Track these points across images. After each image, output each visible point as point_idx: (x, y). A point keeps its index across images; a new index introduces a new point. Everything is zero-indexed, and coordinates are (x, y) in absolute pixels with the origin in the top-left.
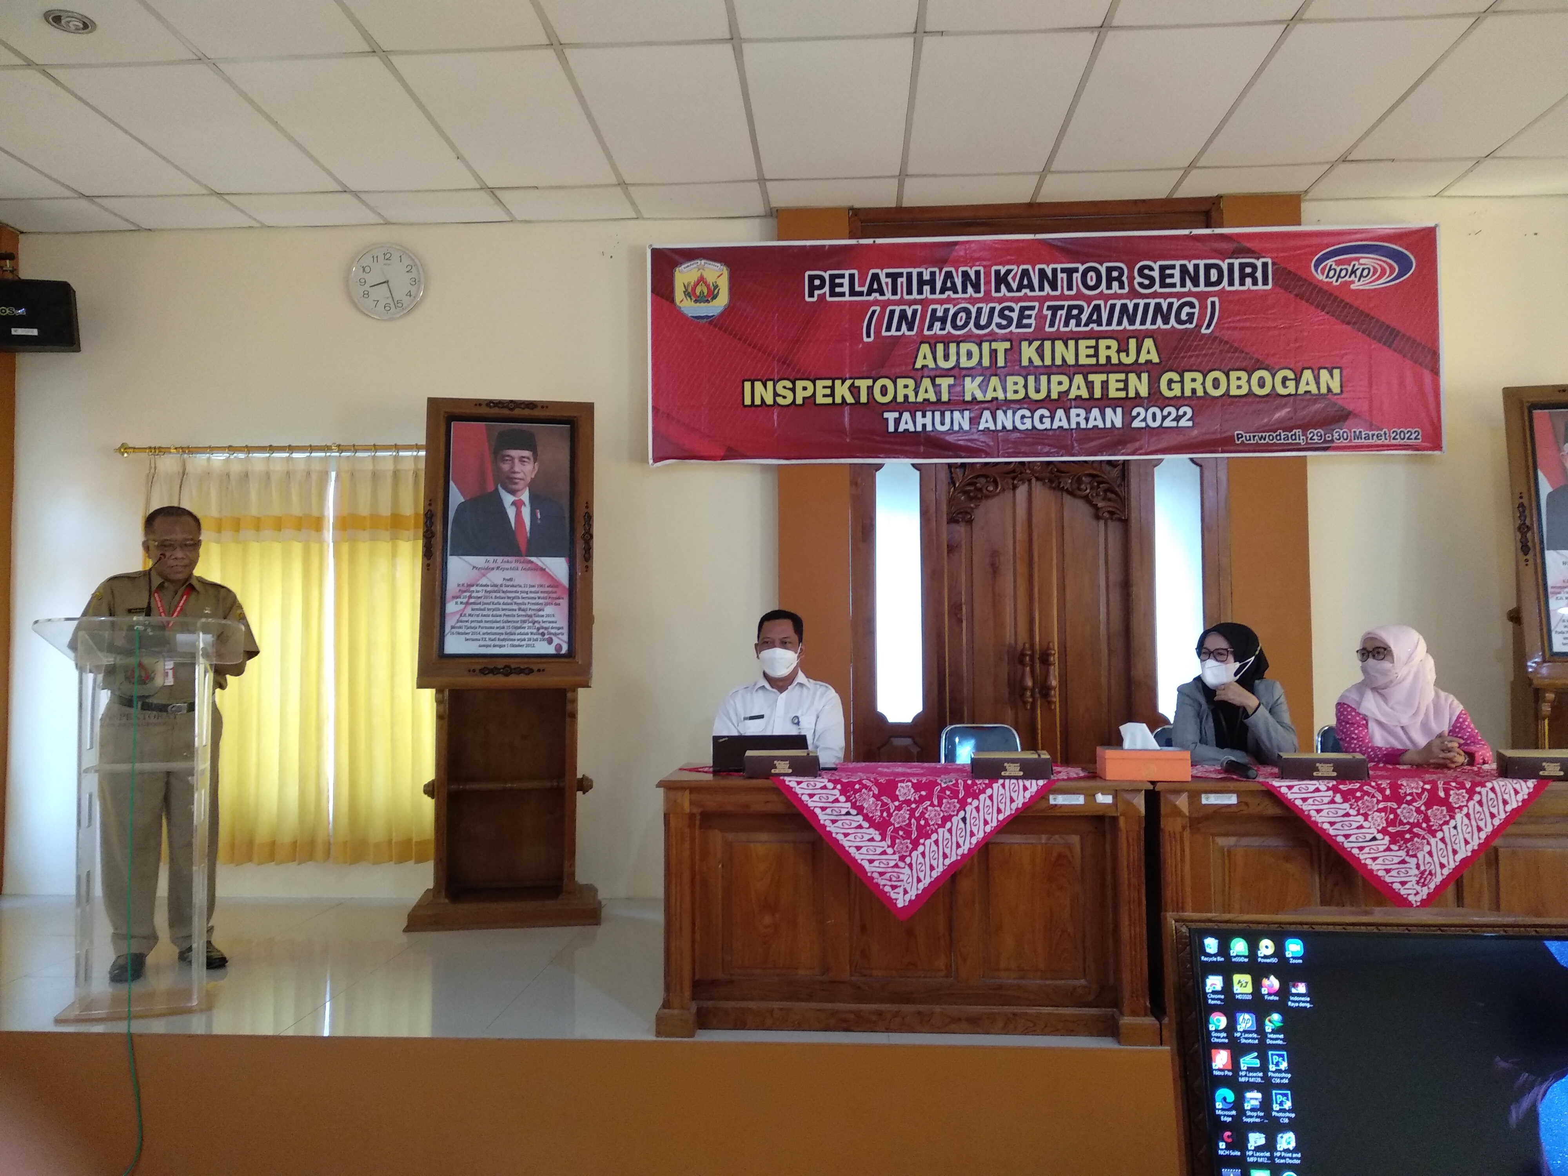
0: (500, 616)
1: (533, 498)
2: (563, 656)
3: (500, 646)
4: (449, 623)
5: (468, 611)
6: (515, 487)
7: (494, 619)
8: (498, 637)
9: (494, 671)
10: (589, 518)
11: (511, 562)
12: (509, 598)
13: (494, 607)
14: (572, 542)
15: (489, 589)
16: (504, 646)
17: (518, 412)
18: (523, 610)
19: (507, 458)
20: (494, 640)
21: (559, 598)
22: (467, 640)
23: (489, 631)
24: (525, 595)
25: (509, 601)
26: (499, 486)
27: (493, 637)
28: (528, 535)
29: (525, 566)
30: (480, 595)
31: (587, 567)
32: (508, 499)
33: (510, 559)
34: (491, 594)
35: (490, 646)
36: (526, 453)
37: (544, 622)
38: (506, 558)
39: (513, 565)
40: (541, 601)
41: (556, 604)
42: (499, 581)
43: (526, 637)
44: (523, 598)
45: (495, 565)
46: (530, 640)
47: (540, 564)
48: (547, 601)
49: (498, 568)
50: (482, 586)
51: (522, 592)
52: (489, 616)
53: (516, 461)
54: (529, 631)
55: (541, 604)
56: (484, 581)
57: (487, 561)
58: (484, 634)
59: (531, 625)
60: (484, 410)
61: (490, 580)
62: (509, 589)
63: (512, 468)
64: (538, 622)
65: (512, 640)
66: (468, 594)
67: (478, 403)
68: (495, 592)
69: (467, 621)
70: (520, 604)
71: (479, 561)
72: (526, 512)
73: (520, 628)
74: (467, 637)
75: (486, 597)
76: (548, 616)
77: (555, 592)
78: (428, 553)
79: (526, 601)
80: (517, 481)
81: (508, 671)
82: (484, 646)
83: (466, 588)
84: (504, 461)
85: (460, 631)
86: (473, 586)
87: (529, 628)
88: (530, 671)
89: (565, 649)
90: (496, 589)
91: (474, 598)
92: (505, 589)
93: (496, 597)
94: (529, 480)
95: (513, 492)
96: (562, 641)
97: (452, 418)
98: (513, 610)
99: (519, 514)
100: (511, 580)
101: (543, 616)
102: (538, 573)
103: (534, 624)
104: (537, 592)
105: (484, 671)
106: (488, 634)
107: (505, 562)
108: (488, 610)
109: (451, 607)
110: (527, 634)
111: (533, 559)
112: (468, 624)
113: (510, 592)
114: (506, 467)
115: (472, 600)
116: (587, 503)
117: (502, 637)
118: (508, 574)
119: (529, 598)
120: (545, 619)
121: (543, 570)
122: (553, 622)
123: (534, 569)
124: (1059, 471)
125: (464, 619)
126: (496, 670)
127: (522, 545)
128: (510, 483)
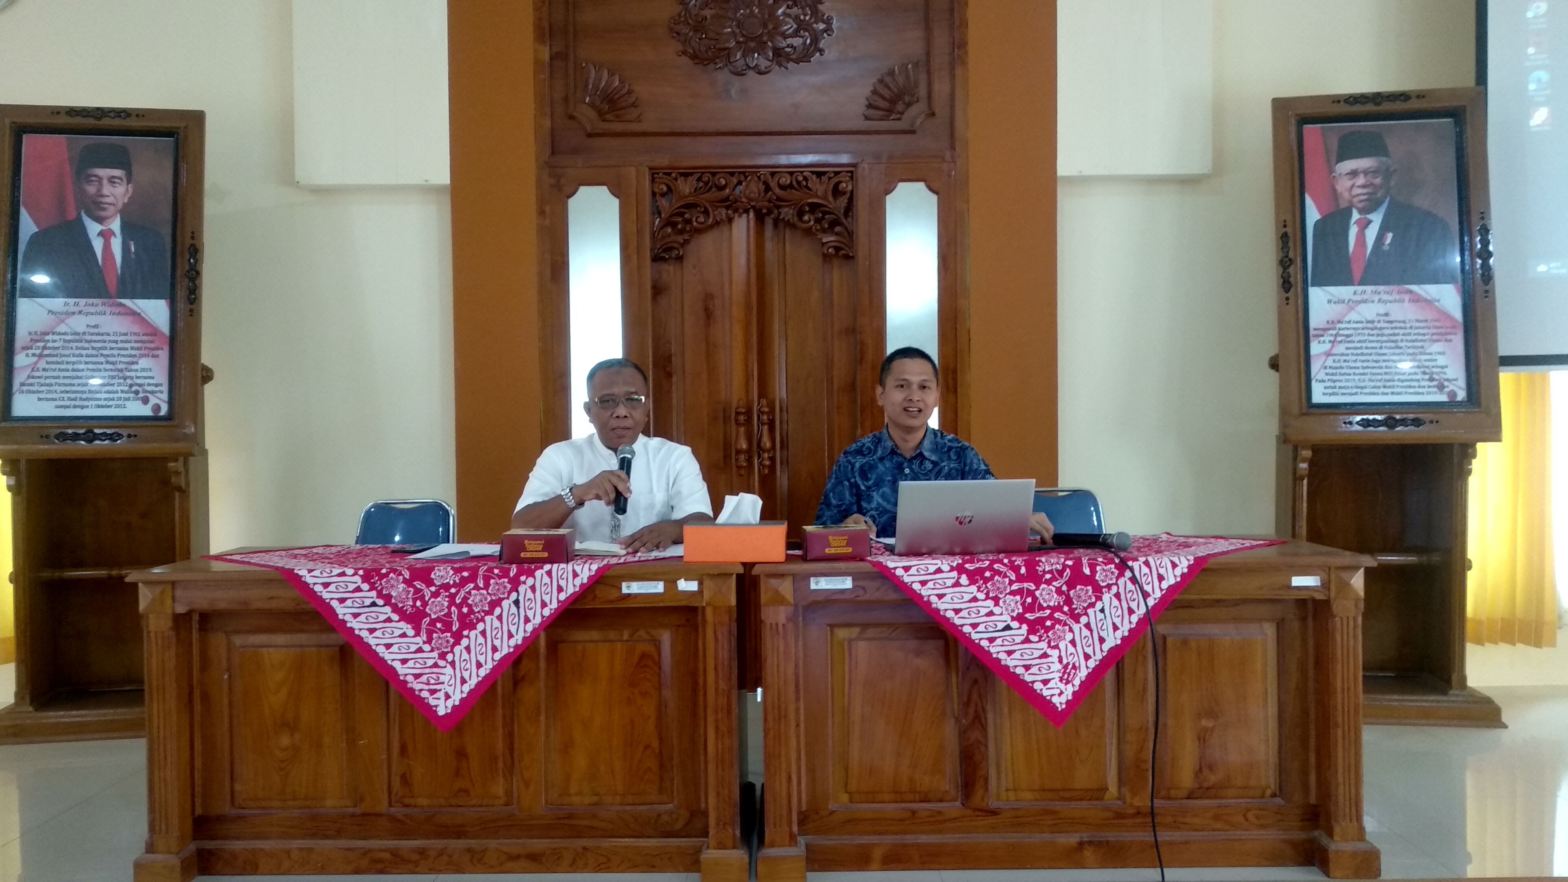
0: (83, 370)
1: (126, 227)
2: (160, 418)
3: (82, 407)
4: (19, 379)
5: (42, 364)
6: (103, 214)
7: (75, 374)
8: (79, 395)
9: (73, 437)
10: (195, 251)
11: (97, 305)
12: (93, 348)
13: (74, 359)
14: (174, 283)
15: (68, 337)
16: (87, 407)
17: (106, 122)
18: (113, 363)
19: (94, 178)
20: (75, 399)
21: (157, 349)
22: (40, 399)
23: (68, 388)
24: (113, 345)
25: (94, 352)
26: (83, 214)
27: (73, 396)
28: (119, 271)
29: (117, 310)
30: (56, 345)
31: (191, 311)
32: (93, 228)
33: (95, 301)
34: (71, 344)
35: (68, 407)
36: (118, 173)
37: (138, 377)
38: (91, 301)
39: (100, 308)
40: (133, 352)
41: (154, 356)
42: (81, 329)
43: (115, 396)
44: (112, 349)
45: (77, 309)
46: (120, 399)
48: (142, 352)
49: (80, 312)
50: (59, 334)
51: (110, 341)
52: (67, 370)
53: (105, 182)
54: (119, 389)
55: (135, 356)
56: (62, 328)
57: (66, 304)
58: (62, 392)
59: (122, 381)
60: (63, 120)
61: (70, 327)
62: (95, 338)
63: (99, 190)
64: (132, 378)
65: (97, 399)
66: (41, 344)
67: (56, 111)
68: (77, 341)
69: (39, 377)
70: (108, 356)
72: (117, 246)
73: (107, 385)
74: (41, 396)
75: (64, 348)
76: (143, 370)
77: (152, 342)
79: (115, 352)
80: (106, 206)
82: (61, 407)
83: (38, 337)
84: (89, 182)
85: (31, 388)
86: (48, 334)
87: (119, 385)
88: (119, 437)
89: (164, 410)
90: (77, 337)
91: (50, 348)
92: (88, 338)
93: (77, 348)
94: (120, 205)
95: (100, 220)
96: (161, 401)
97: (22, 129)
98: (98, 363)
99: (107, 247)
100: (96, 326)
101: (137, 370)
102: (130, 318)
103: (125, 380)
104: (130, 342)
105: (63, 437)
106: (67, 392)
107: (89, 305)
108: (67, 363)
109: (21, 360)
110: (117, 392)
111: (127, 302)
112: (42, 381)
113: (95, 341)
114: (91, 189)
115: (46, 352)
116: (193, 233)
117: (84, 396)
118: (93, 320)
119: (120, 349)
120: (139, 374)
121: (139, 314)
122: (150, 378)
123: (126, 314)
124: (779, 199)
125: (36, 374)
126: (76, 437)
127: (112, 284)
128: (96, 208)
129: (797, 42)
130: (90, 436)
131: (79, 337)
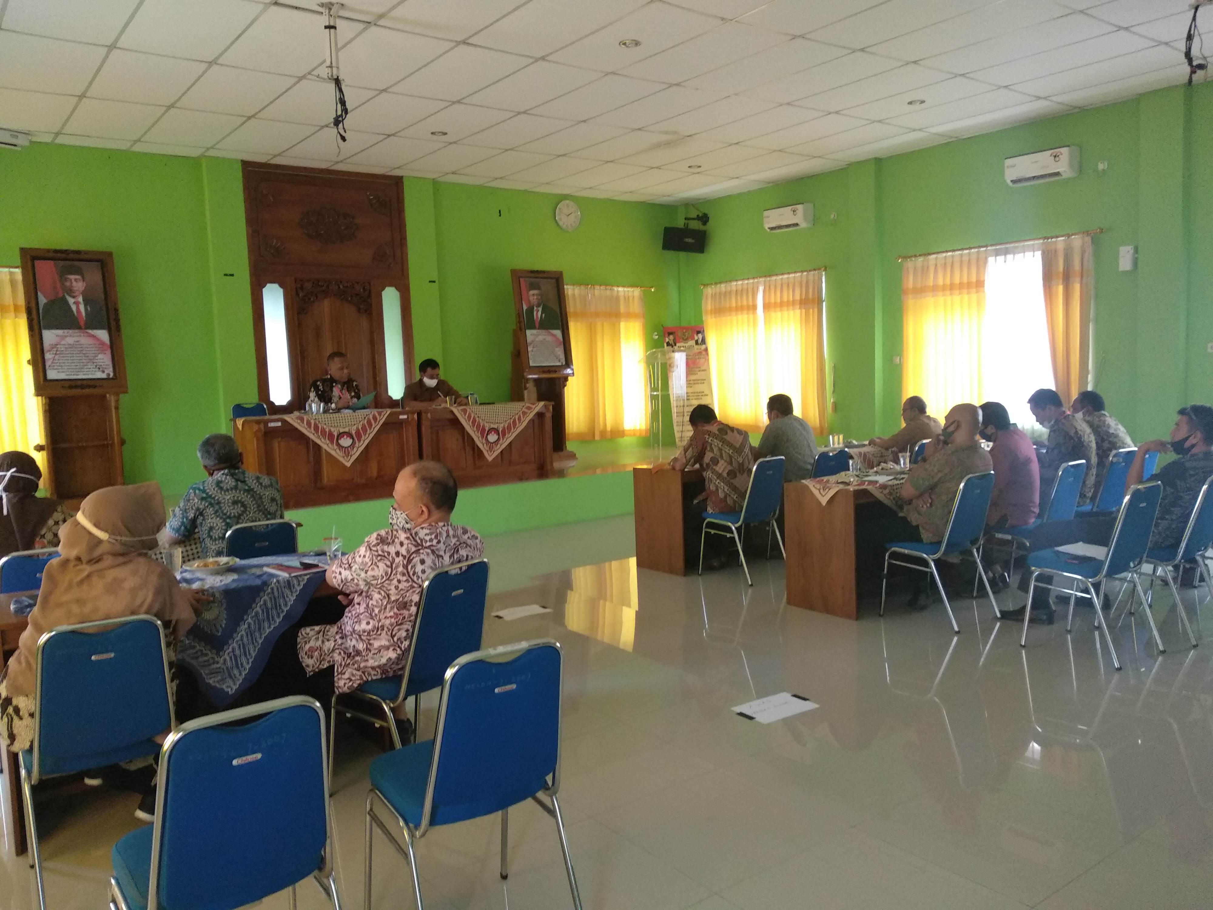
0: (75, 360)
1: (86, 302)
2: (112, 379)
3: (77, 375)
4: (48, 364)
5: (57, 357)
6: (75, 295)
7: (72, 361)
8: (75, 370)
9: (76, 387)
10: (116, 311)
12: (78, 351)
13: (71, 355)
14: (109, 323)
15: (67, 346)
16: (79, 375)
18: (87, 357)
19: (68, 280)
20: (73, 372)
21: (105, 350)
22: (58, 372)
23: (70, 367)
24: (87, 349)
26: (65, 294)
27: (73, 370)
28: (85, 319)
29: (86, 334)
30: (62, 349)
31: (119, 334)
32: (71, 301)
33: (76, 331)
34: (68, 349)
35: (71, 375)
36: (78, 277)
38: (73, 331)
39: (78, 334)
41: (104, 353)
42: (72, 342)
43: (90, 370)
44: (86, 351)
46: (92, 371)
47: (93, 333)
48: (99, 352)
50: (63, 345)
51: (85, 348)
52: (69, 360)
53: (73, 281)
54: (92, 367)
55: (96, 353)
56: (63, 342)
58: (67, 369)
60: (52, 255)
61: (67, 342)
62: (78, 346)
63: (71, 284)
64: (96, 362)
65: (83, 371)
66: (56, 349)
67: (48, 251)
68: (70, 348)
70: (85, 353)
71: (60, 332)
72: (82, 308)
73: (86, 365)
75: (66, 351)
76: (100, 359)
77: (103, 347)
78: (31, 328)
80: (75, 291)
81: (82, 387)
82: (68, 375)
83: (54, 346)
84: (66, 281)
85: (55, 367)
86: (57, 345)
87: (91, 365)
88: (95, 387)
89: (112, 375)
91: (60, 351)
92: (74, 346)
93: (71, 351)
94: (82, 291)
95: (74, 297)
96: (110, 371)
97: (34, 258)
98: (81, 357)
99: (78, 308)
100: (78, 341)
101: (98, 359)
102: (92, 338)
103: (93, 363)
104: (93, 348)
105: (71, 387)
106: (70, 369)
108: (68, 357)
109: (48, 356)
111: (90, 331)
112: (58, 364)
113: (78, 348)
114: (68, 284)
115: (58, 353)
116: (115, 303)
117: (77, 370)
118: (77, 339)
119: (89, 351)
120: (99, 361)
122: (104, 362)
123: (89, 336)
124: (344, 291)
125: (56, 361)
127: (82, 324)
128: (71, 292)
129: (346, 233)
131: (71, 346)
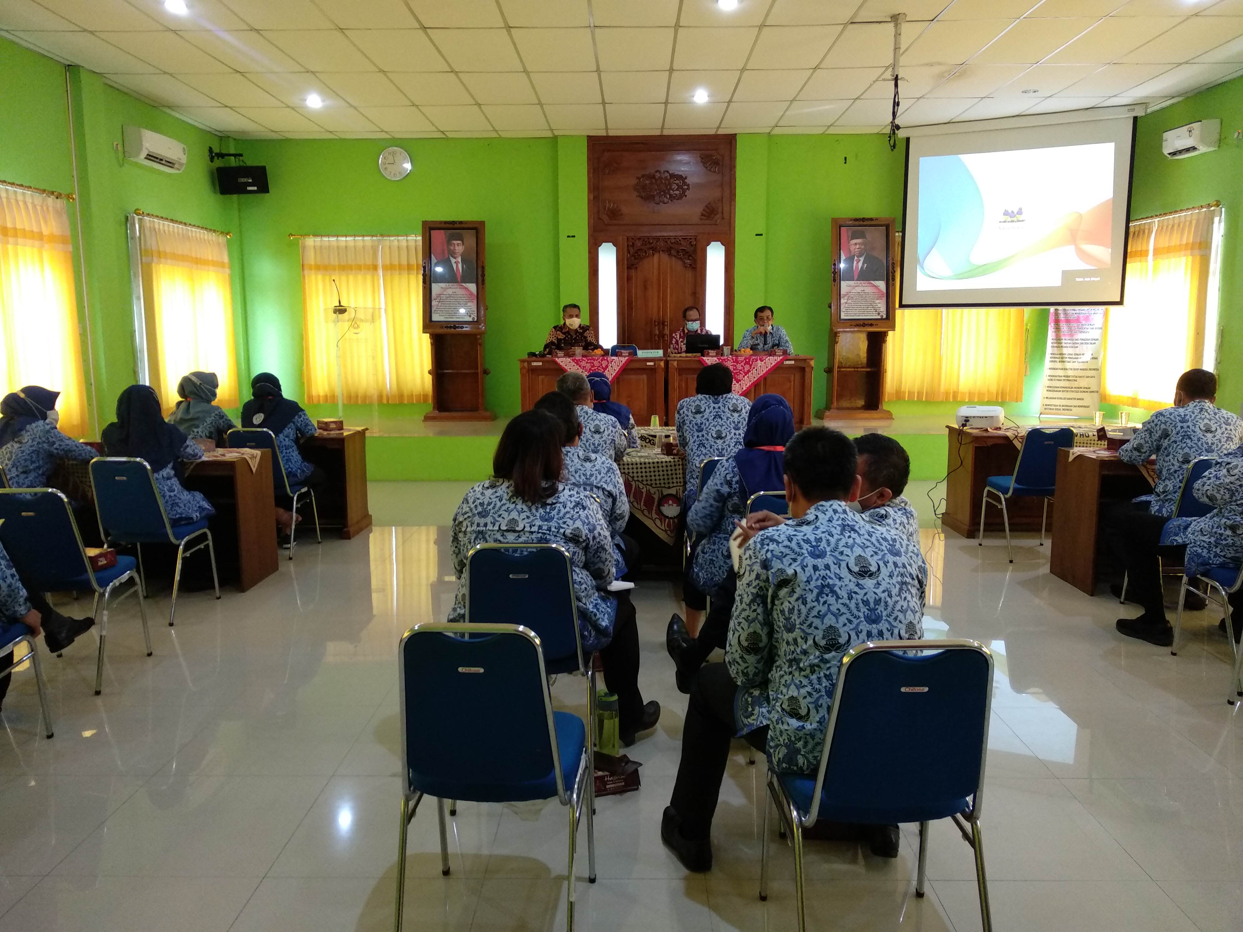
0: (453, 307)
1: (463, 261)
2: (476, 322)
3: (452, 318)
4: (433, 309)
5: (440, 304)
6: (456, 256)
7: (450, 308)
10: (483, 267)
12: (456, 299)
13: (450, 303)
14: (477, 278)
15: (447, 296)
17: (456, 226)
18: (460, 304)
20: (451, 316)
21: (473, 299)
22: (440, 316)
25: (455, 301)
26: (450, 255)
27: (449, 314)
28: (461, 275)
31: (483, 286)
32: (453, 260)
35: (447, 318)
36: (459, 242)
38: (454, 285)
40: (466, 301)
41: (472, 302)
42: (451, 293)
43: (461, 314)
44: (461, 300)
48: (468, 300)
50: (445, 295)
51: (459, 297)
52: (447, 306)
53: (456, 245)
56: (445, 293)
58: (447, 313)
60: (442, 225)
61: (447, 293)
62: (455, 296)
63: (454, 248)
64: (466, 309)
66: (440, 298)
67: (441, 222)
70: (459, 302)
72: (460, 266)
74: (441, 314)
75: (447, 299)
76: (469, 306)
77: (471, 297)
78: (424, 282)
80: (456, 253)
83: (439, 295)
84: (451, 245)
85: (438, 312)
86: (441, 295)
88: (463, 327)
89: (476, 319)
91: (443, 299)
92: (453, 295)
93: (451, 299)
94: (461, 253)
95: (455, 258)
96: (474, 316)
97: (431, 229)
99: (457, 267)
100: (456, 292)
104: (465, 297)
105: (448, 327)
108: (447, 304)
109: (434, 303)
111: (464, 284)
112: (441, 310)
114: (452, 248)
115: (441, 301)
116: (483, 262)
117: (454, 315)
118: (454, 290)
122: (471, 308)
124: (671, 248)
125: (439, 307)
126: (451, 327)
127: (459, 280)
128: (453, 254)
129: (677, 192)
130: (455, 327)
131: (450, 296)
